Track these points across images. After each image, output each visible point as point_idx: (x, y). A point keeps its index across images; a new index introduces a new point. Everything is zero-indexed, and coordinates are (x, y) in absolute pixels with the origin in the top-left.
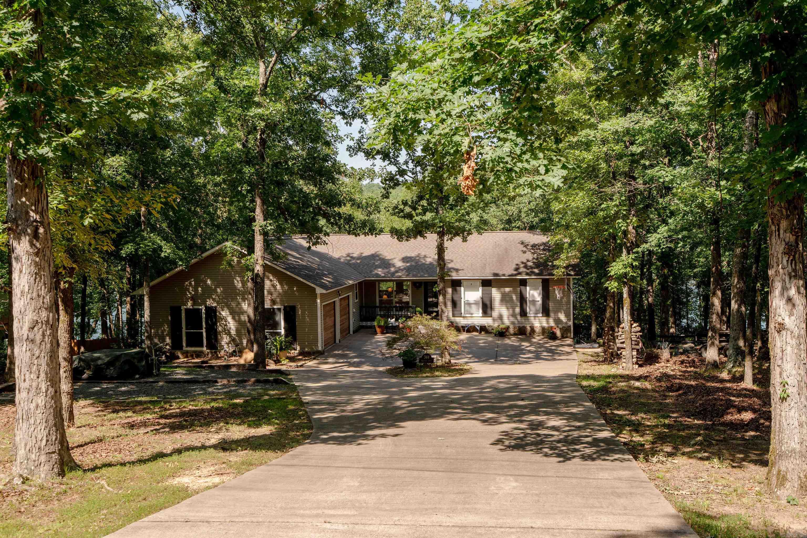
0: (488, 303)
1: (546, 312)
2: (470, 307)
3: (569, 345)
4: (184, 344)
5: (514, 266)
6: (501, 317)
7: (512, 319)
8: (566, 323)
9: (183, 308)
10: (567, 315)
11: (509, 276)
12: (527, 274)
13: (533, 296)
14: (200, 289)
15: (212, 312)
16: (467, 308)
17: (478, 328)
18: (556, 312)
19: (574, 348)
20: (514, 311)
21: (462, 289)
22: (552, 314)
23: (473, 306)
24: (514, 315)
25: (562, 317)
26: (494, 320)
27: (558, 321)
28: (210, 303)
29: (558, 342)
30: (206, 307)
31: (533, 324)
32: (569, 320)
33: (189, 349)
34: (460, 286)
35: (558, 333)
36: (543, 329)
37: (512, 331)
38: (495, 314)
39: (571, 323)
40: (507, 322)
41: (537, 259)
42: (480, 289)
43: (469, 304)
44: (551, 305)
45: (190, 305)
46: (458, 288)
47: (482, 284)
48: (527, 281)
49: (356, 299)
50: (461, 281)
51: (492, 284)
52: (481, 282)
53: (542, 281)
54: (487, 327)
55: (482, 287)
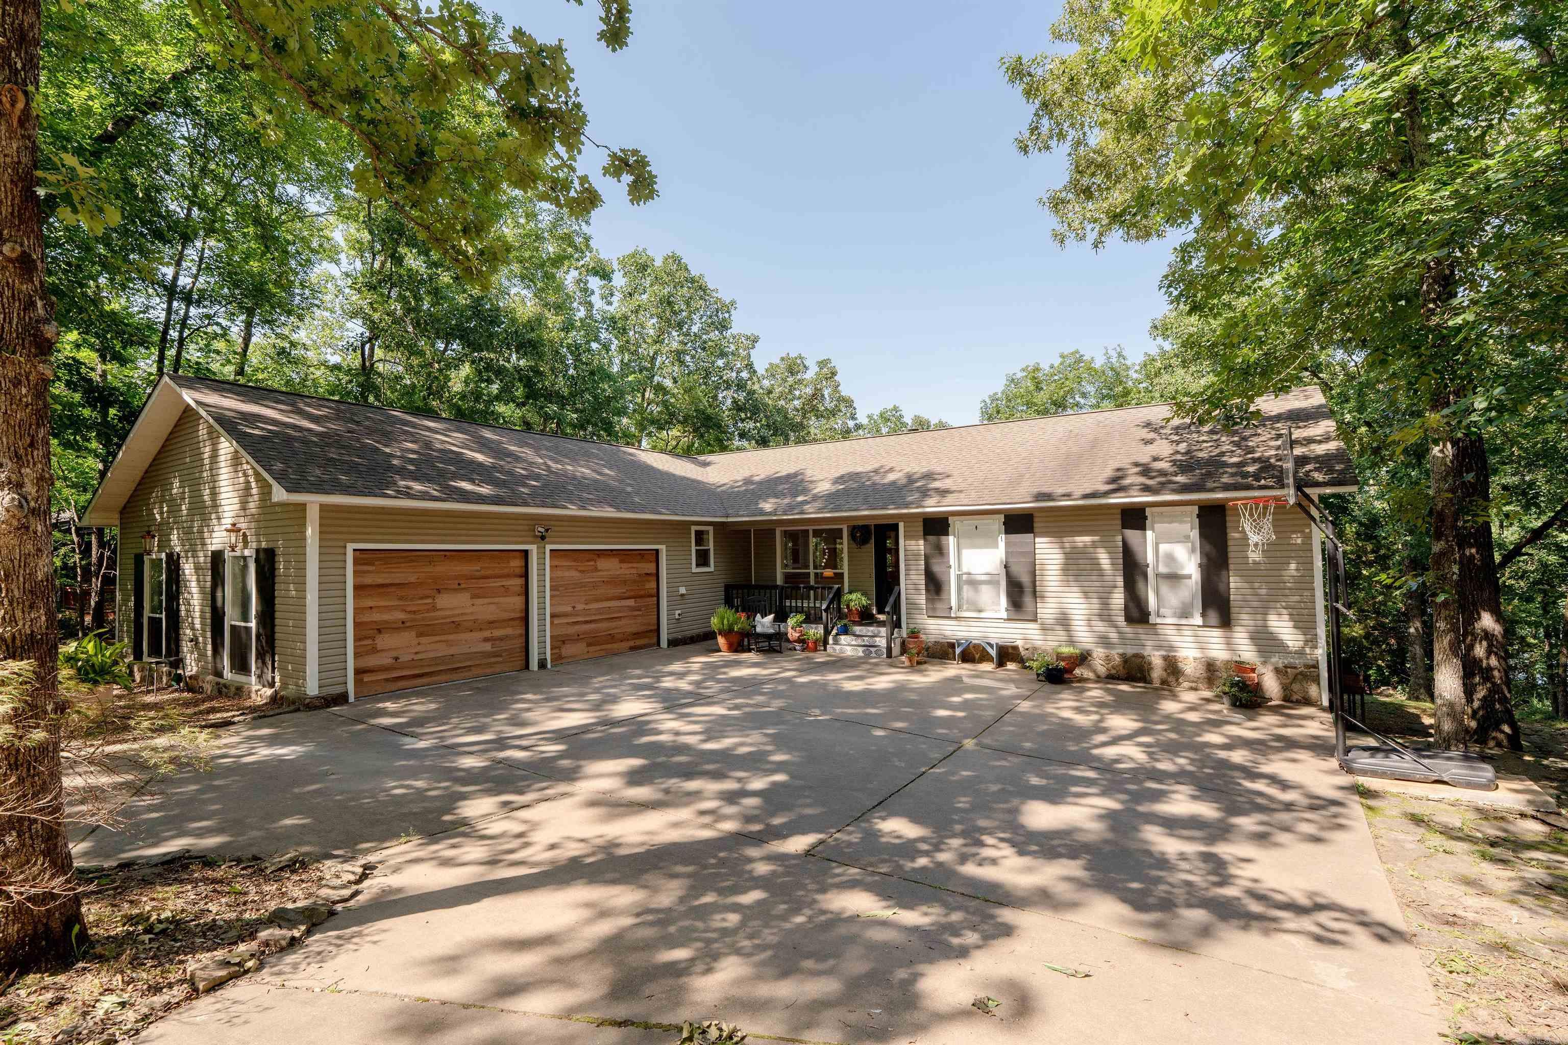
0: (1025, 579)
1: (1218, 609)
2: (976, 591)
3: (1319, 747)
5: (1109, 473)
6: (1064, 621)
7: (1100, 627)
8: (1301, 653)
10: (1304, 624)
11: (1086, 496)
12: (1146, 489)
13: (1171, 558)
16: (967, 591)
17: (993, 653)
18: (1264, 610)
19: (1347, 768)
20: (1105, 604)
21: (952, 540)
22: (1242, 619)
23: (984, 588)
24: (1105, 615)
25: (1283, 628)
26: (1044, 629)
27: (1265, 642)
29: (1267, 720)
31: (1172, 648)
32: (1312, 641)
34: (947, 534)
35: (1271, 685)
36: (1211, 667)
37: (1099, 664)
38: (1047, 610)
39: (1320, 653)
40: (1085, 637)
41: (1188, 452)
42: (1002, 540)
43: (971, 583)
44: (1235, 583)
46: (943, 538)
47: (1004, 523)
48: (1147, 509)
49: (698, 565)
50: (947, 519)
51: (1035, 525)
52: (1002, 518)
53: (1200, 508)
54: (1021, 649)
55: (1007, 532)
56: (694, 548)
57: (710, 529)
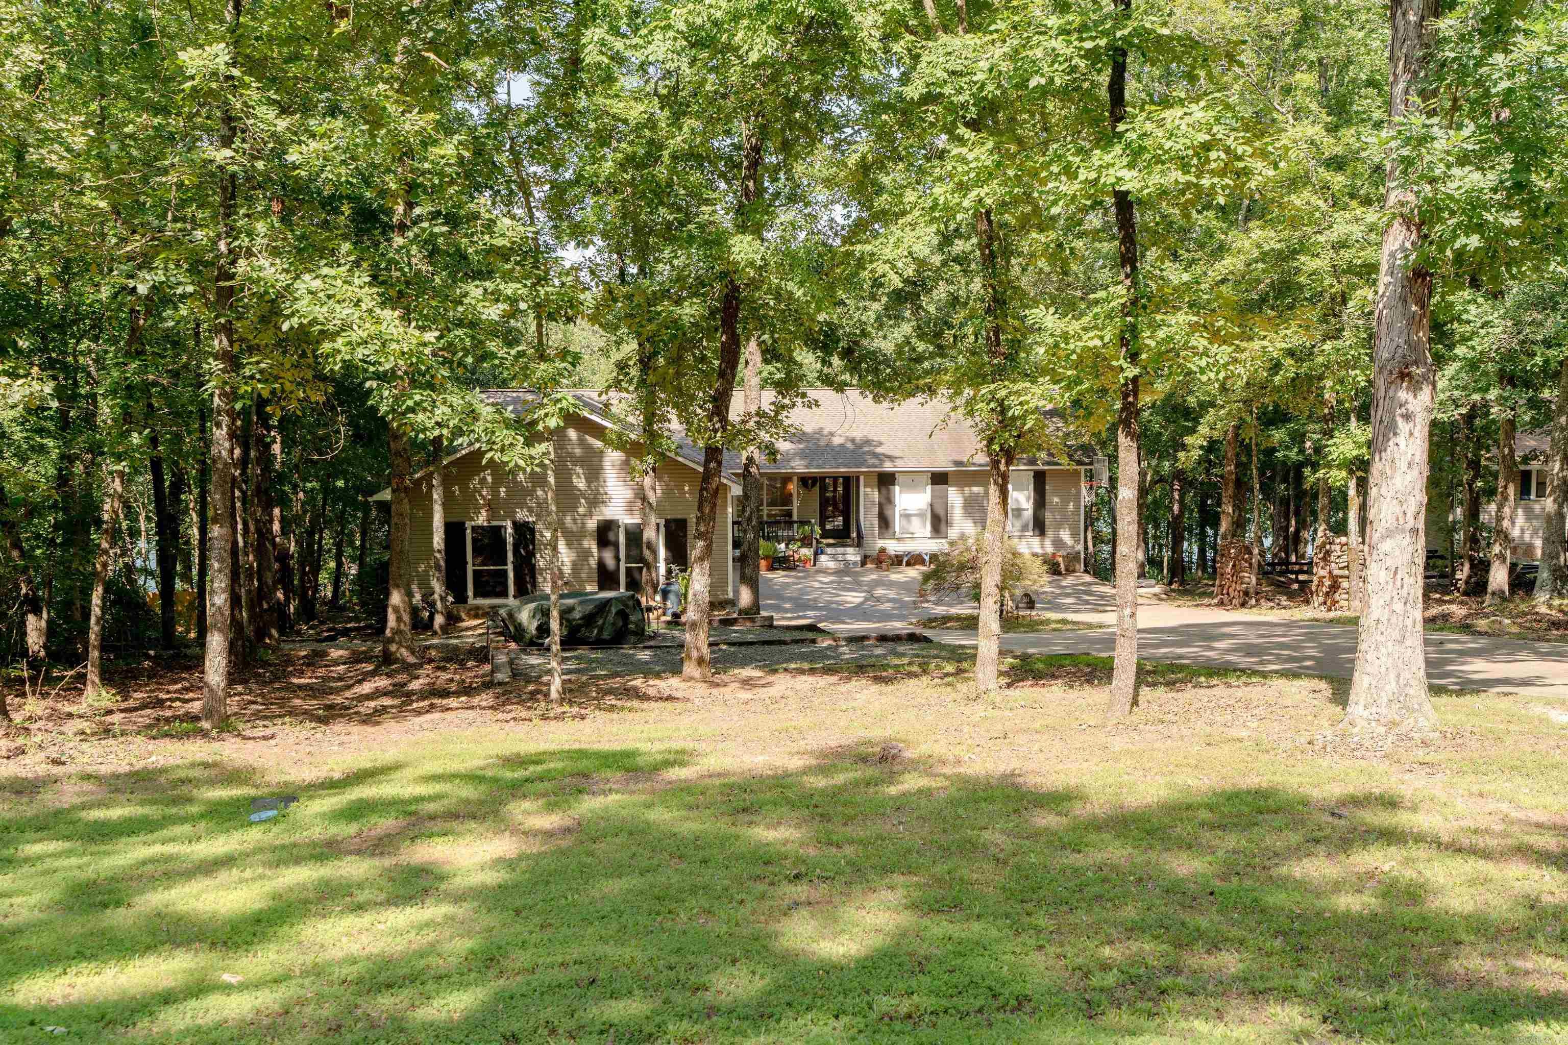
0: (941, 513)
1: (1040, 527)
2: (909, 521)
4: (470, 593)
6: (963, 538)
8: (1073, 546)
9: (468, 524)
10: (1075, 535)
13: (1017, 501)
14: (503, 490)
15: (525, 532)
16: (904, 522)
17: (927, 558)
18: (1058, 526)
21: (897, 488)
22: (1050, 533)
23: (915, 518)
25: (1065, 536)
26: (951, 543)
27: (1058, 543)
28: (522, 515)
30: (515, 524)
32: (1077, 542)
33: (481, 601)
34: (894, 485)
35: (1062, 564)
38: (953, 533)
39: (1080, 549)
42: (929, 488)
43: (907, 516)
44: (1049, 517)
45: (482, 519)
46: (891, 488)
47: (931, 479)
50: (894, 476)
51: (950, 481)
52: (930, 476)
53: (1034, 471)
55: (932, 485)
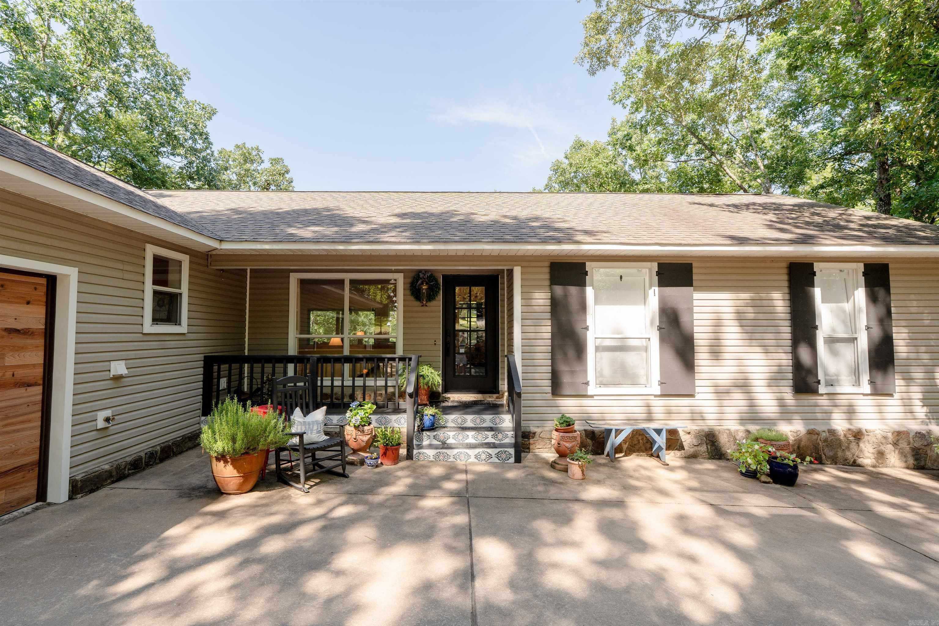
16: (604, 362)
34: (583, 284)
42: (654, 293)
46: (578, 288)
47: (658, 274)
48: (815, 264)
49: (156, 320)
50: (584, 264)
51: (695, 277)
52: (655, 266)
53: (865, 265)
54: (681, 433)
55: (662, 283)
56: (149, 288)
57: (185, 259)
